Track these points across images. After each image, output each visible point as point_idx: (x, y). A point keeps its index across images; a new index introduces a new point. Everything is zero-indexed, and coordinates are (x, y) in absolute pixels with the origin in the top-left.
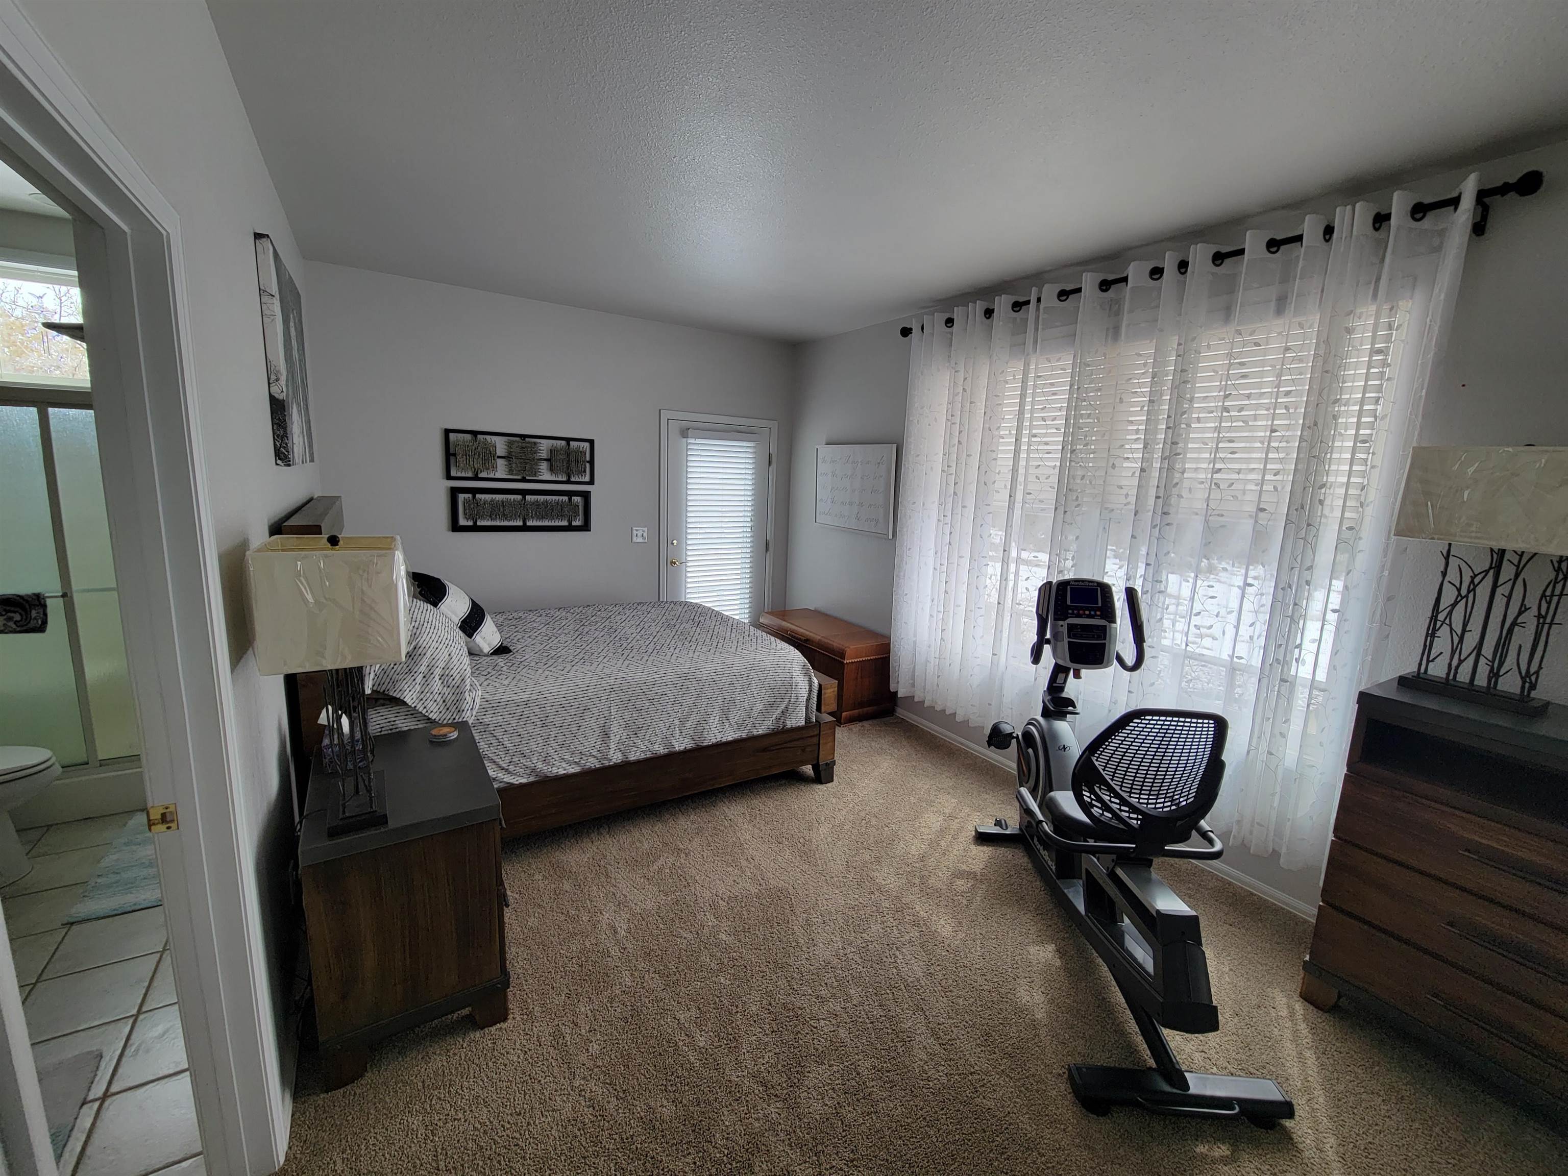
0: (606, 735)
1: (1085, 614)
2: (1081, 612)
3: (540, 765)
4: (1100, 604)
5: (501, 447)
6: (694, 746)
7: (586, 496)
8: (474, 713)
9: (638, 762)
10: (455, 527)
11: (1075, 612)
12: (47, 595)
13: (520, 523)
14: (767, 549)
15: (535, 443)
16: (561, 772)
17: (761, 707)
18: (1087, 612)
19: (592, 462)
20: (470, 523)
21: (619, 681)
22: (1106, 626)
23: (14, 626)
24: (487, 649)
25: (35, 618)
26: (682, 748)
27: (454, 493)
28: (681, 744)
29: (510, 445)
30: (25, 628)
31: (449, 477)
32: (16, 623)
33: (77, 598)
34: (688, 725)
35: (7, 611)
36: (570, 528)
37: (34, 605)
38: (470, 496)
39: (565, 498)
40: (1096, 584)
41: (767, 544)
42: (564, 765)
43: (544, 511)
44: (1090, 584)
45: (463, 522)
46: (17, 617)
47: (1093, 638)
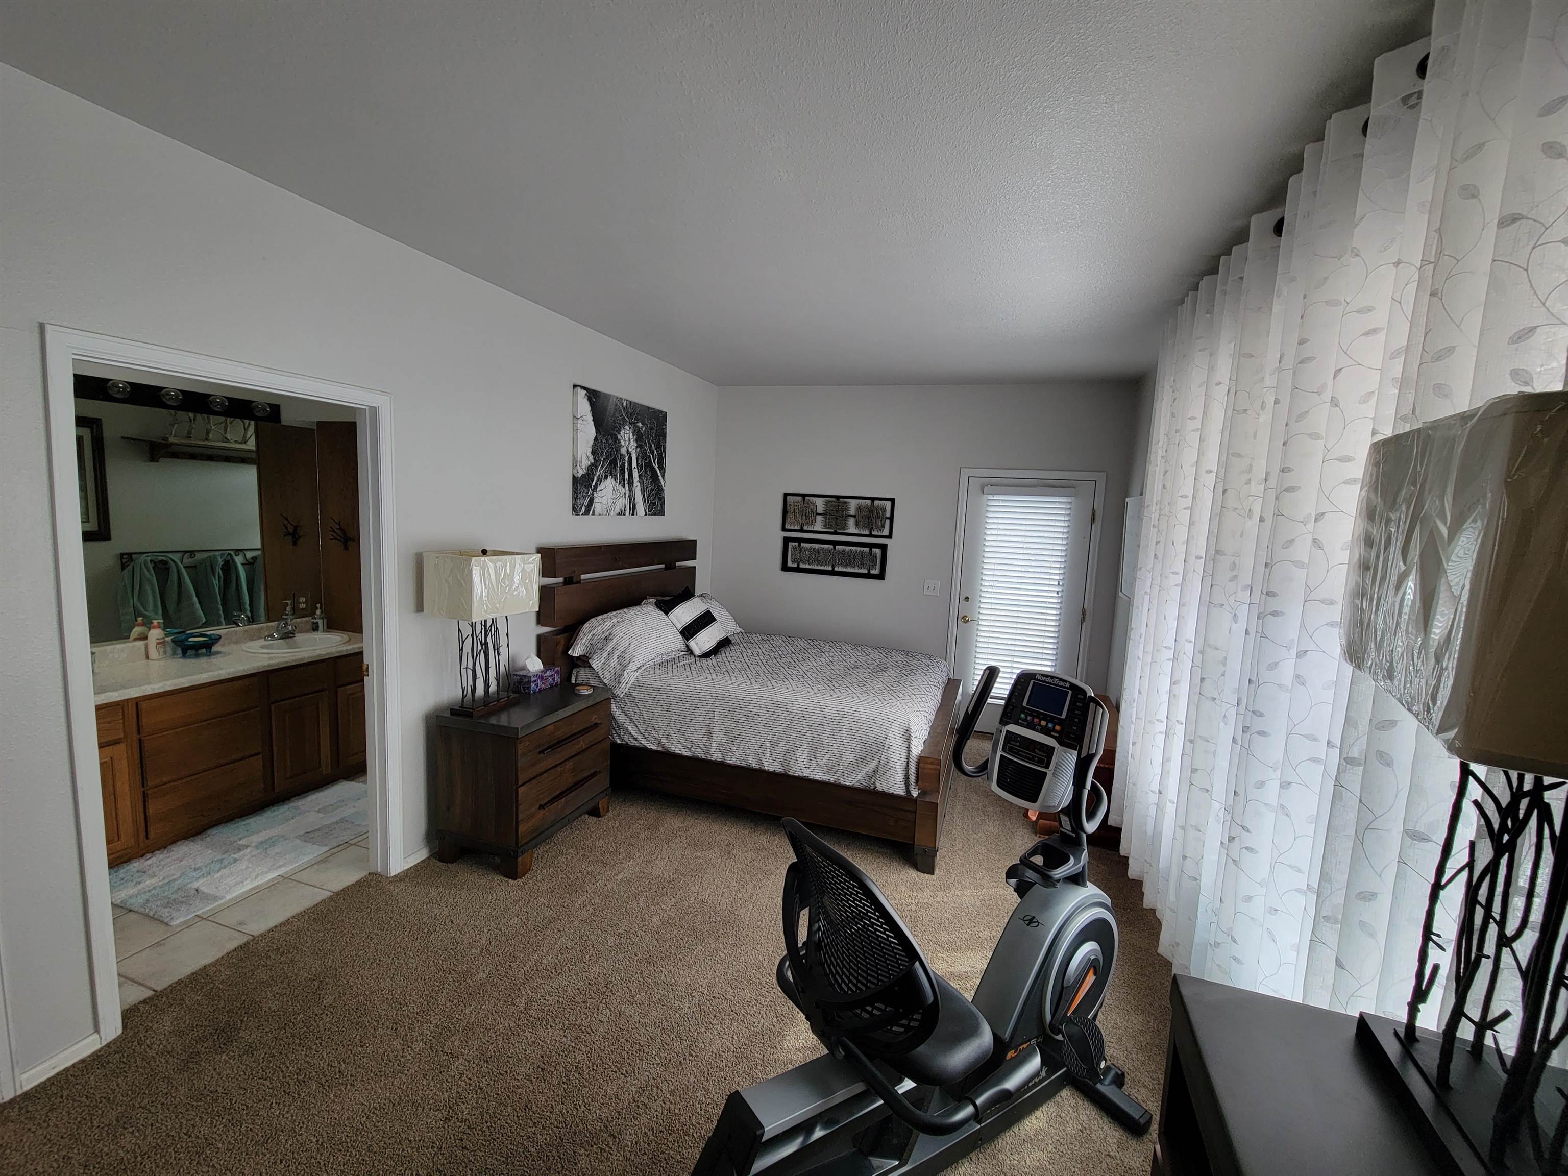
0: (710, 734)
1: (1039, 725)
2: (1036, 720)
3: (664, 740)
4: (1064, 716)
5: (820, 504)
6: (783, 772)
7: (884, 548)
8: (628, 687)
9: (730, 766)
10: (785, 568)
11: (1029, 718)
13: (830, 568)
14: (1083, 619)
15: (845, 503)
16: (677, 751)
17: (851, 758)
18: (1043, 723)
19: (891, 519)
20: (795, 565)
21: (724, 692)
22: (1054, 748)
24: (697, 652)
26: (771, 769)
27: (786, 541)
28: (771, 765)
29: (827, 503)
31: (784, 529)
34: (778, 749)
36: (869, 576)
38: (797, 544)
39: (867, 550)
40: (1068, 685)
41: (1084, 614)
42: (680, 746)
43: (850, 559)
44: (1061, 683)
45: (790, 564)
47: (1031, 760)
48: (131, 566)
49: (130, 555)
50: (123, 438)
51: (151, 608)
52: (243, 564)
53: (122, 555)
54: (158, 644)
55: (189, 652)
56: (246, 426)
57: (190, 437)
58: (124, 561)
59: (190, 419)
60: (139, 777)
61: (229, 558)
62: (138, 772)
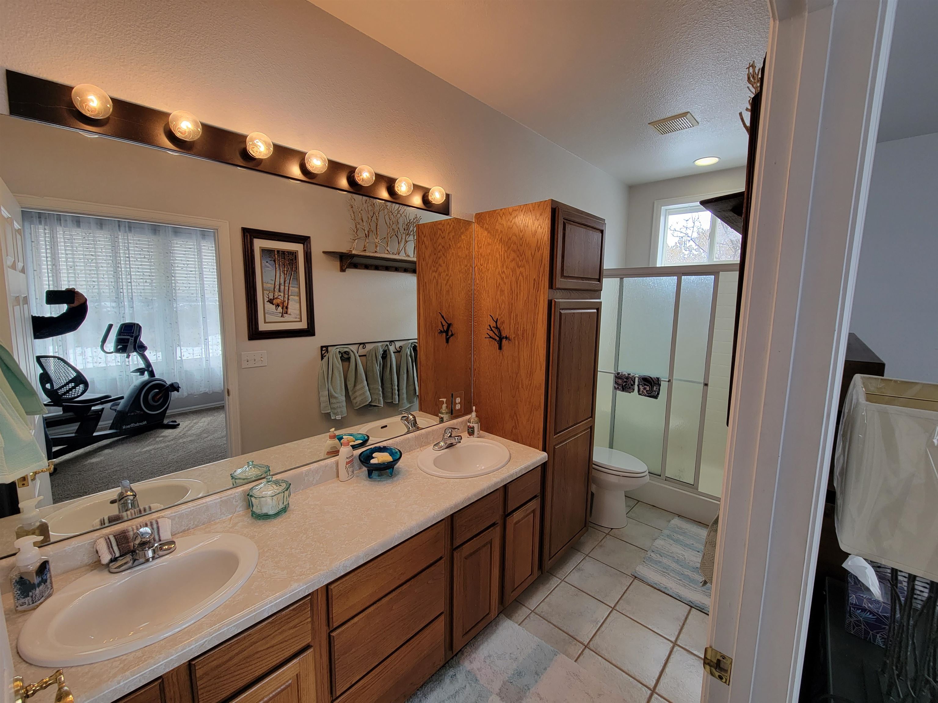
12: (662, 379)
23: (646, 393)
25: (655, 391)
30: (649, 395)
32: (647, 391)
33: (674, 383)
35: (645, 385)
37: (656, 384)
46: (648, 388)
48: (327, 357)
49: (327, 347)
50: (324, 252)
51: (338, 391)
52: (394, 352)
53: (322, 347)
54: (347, 463)
55: (375, 473)
56: (399, 241)
57: (365, 250)
58: (323, 352)
59: (366, 235)
60: (326, 685)
61: (386, 348)
62: (326, 672)
